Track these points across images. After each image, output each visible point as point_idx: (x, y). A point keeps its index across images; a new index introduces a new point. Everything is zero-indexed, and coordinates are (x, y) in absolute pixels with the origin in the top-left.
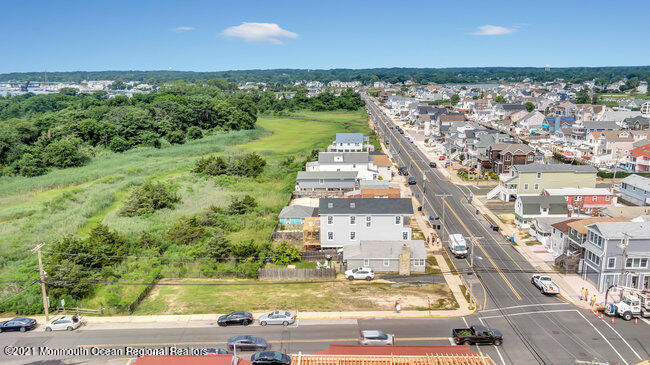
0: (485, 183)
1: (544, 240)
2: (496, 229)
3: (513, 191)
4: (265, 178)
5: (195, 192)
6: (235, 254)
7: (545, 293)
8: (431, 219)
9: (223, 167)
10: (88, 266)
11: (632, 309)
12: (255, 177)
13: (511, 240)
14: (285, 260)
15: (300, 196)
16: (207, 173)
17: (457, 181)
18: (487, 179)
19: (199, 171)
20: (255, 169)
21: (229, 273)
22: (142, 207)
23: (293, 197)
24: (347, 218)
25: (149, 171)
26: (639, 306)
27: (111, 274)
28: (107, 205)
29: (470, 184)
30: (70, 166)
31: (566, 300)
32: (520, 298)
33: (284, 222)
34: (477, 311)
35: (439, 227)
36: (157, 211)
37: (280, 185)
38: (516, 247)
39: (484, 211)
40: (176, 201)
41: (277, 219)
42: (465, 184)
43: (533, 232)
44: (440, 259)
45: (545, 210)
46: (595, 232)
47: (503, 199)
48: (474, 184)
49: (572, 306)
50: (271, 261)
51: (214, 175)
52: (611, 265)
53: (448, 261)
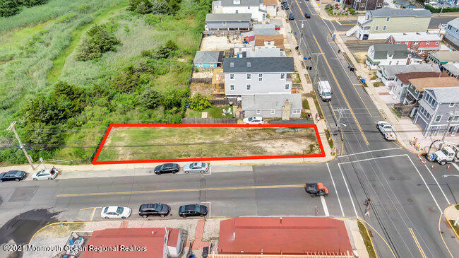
0: (344, 18)
1: (387, 83)
2: (352, 70)
3: (367, 32)
4: (182, 15)
5: (131, 31)
6: (164, 105)
7: (385, 138)
8: (305, 59)
9: (150, 6)
10: (57, 119)
11: (447, 158)
12: (174, 14)
13: (363, 81)
14: (199, 107)
15: (208, 35)
16: (138, 12)
17: (324, 16)
18: (347, 15)
19: (132, 10)
20: (174, 7)
21: (159, 123)
22: (92, 52)
23: (203, 36)
24: (245, 75)
25: (95, 8)
26: (453, 157)
27: (74, 124)
28: (67, 47)
29: (334, 19)
30: (35, 4)
31: (400, 145)
32: (368, 144)
33: (198, 66)
34: (336, 157)
35: (311, 69)
36: (104, 55)
37: (194, 23)
38: (366, 88)
39: (344, 49)
40: (116, 43)
41: (192, 62)
42: (330, 19)
43: (379, 74)
44: (311, 101)
45: (390, 56)
46: (431, 95)
47: (358, 37)
48: (336, 19)
49: (404, 151)
50: (189, 107)
51: (144, 14)
52: (438, 120)
53: (316, 104)
